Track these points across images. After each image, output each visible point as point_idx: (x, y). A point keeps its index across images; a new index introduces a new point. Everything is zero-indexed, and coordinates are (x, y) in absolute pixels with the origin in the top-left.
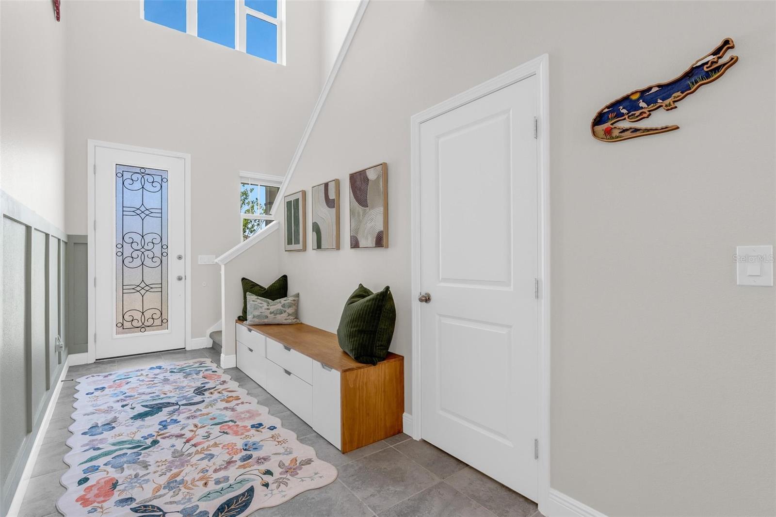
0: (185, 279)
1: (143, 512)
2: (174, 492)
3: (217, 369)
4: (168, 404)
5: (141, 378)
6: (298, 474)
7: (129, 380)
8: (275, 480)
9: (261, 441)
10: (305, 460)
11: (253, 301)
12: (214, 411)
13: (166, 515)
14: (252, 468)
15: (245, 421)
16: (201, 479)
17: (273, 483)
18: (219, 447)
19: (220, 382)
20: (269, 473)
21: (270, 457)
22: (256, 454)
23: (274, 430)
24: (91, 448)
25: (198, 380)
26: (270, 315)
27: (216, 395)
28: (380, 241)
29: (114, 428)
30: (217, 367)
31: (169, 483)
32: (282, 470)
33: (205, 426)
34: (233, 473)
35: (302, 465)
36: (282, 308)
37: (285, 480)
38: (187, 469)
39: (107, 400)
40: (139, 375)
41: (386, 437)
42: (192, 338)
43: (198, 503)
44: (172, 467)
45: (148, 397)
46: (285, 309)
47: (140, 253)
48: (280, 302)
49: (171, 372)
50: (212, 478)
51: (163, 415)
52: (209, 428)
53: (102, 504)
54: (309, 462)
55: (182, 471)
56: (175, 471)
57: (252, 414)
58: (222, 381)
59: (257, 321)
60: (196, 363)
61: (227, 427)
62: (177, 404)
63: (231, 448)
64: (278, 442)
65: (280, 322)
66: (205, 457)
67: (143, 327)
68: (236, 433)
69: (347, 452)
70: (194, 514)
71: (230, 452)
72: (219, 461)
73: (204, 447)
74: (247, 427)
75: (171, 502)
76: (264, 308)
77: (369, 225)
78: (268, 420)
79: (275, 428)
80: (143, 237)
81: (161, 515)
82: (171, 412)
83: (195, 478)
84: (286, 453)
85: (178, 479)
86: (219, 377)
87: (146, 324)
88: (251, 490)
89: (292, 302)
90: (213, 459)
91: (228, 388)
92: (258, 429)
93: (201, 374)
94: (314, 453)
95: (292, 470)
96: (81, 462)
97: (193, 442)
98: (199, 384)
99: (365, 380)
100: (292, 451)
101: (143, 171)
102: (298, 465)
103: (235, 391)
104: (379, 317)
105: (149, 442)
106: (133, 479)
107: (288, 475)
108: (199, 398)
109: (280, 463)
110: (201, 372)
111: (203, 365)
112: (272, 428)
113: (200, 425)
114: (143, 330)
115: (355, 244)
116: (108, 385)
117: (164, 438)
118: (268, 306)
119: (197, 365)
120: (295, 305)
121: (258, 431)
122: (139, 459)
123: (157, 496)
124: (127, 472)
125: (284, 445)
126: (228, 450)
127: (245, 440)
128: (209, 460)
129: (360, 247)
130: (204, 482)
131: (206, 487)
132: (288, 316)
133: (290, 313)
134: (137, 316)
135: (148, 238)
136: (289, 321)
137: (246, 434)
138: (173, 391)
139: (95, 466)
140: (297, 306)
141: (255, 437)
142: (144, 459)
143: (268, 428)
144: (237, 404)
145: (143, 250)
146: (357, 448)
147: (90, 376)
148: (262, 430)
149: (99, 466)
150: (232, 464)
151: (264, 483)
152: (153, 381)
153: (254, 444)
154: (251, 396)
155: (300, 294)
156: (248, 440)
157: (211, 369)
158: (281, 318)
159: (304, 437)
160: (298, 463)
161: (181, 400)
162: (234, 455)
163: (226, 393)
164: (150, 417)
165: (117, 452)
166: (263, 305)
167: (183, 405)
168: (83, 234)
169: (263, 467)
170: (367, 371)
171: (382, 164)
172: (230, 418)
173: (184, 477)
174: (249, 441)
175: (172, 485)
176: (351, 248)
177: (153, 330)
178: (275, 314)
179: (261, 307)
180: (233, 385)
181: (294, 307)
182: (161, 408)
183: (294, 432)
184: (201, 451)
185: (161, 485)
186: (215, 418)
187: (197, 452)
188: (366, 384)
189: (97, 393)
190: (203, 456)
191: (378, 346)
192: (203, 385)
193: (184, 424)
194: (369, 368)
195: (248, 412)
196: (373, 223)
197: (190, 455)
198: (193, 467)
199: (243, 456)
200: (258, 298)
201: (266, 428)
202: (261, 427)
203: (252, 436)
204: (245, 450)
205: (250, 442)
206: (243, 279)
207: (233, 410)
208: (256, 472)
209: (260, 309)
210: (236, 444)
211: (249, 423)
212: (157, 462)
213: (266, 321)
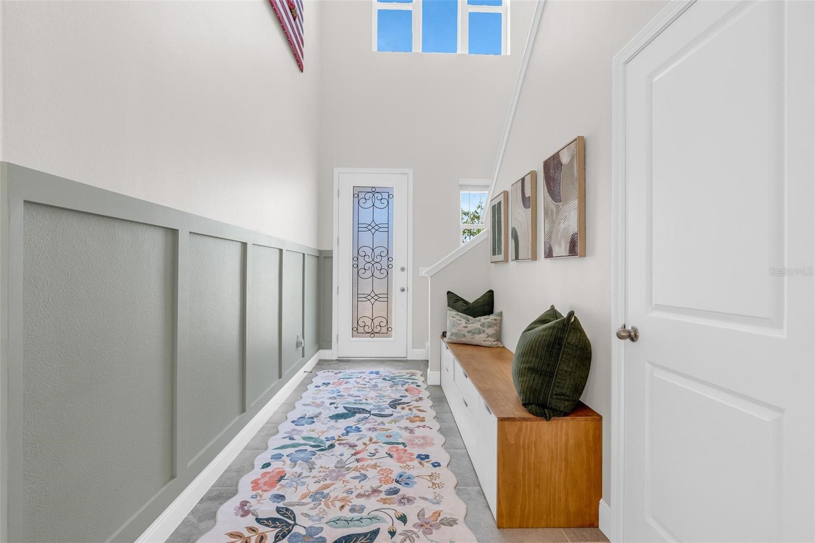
0: (407, 290)
1: (282, 515)
2: (314, 504)
3: (423, 384)
4: (364, 411)
5: (358, 380)
6: (431, 533)
7: (349, 380)
8: (404, 531)
9: (417, 476)
10: (450, 518)
11: (453, 317)
12: (394, 428)
13: (295, 526)
14: (392, 506)
15: (415, 448)
16: (343, 499)
17: (400, 534)
18: (376, 469)
19: (416, 398)
20: (403, 519)
21: (415, 499)
22: (404, 491)
23: (438, 467)
24: (287, 437)
25: (400, 391)
26: (467, 334)
27: (406, 411)
28: (575, 248)
29: (314, 422)
30: (423, 382)
31: (316, 493)
32: (418, 521)
33: (378, 442)
34: (371, 504)
35: (442, 524)
36: (480, 328)
37: (414, 536)
38: (339, 484)
39: (325, 395)
40: (359, 377)
41: (568, 526)
42: (413, 348)
43: (324, 526)
44: (328, 477)
45: (352, 400)
46: (484, 329)
47: (370, 265)
48: (480, 321)
49: (384, 379)
50: (351, 502)
51: (351, 422)
52: (379, 446)
53: (264, 493)
54: (452, 522)
55: (333, 484)
56: (328, 482)
57: (426, 442)
58: (419, 398)
59: (455, 339)
60: (408, 373)
61: (394, 449)
62: (370, 412)
63: (385, 476)
64: (433, 484)
65: (479, 344)
66: (359, 477)
67: (373, 333)
68: (399, 460)
69: (503, 528)
70: (315, 537)
71: (382, 479)
72: (367, 485)
73: (364, 465)
74: (414, 455)
75: (306, 514)
76: (462, 325)
77: (562, 226)
78: (438, 453)
79: (439, 465)
80: (373, 250)
81: (291, 524)
82: (360, 420)
83: (338, 496)
84: (433, 501)
85: (326, 491)
86: (420, 392)
87: (375, 330)
88: (375, 533)
89: (493, 321)
90: (364, 481)
91: (419, 407)
92: (422, 461)
93: (406, 386)
94: (463, 513)
95: (428, 526)
96: (276, 447)
97: (358, 456)
98: (397, 396)
99: (533, 439)
100: (441, 501)
101: (373, 190)
102: (438, 522)
103: (425, 411)
104: (558, 354)
105: (328, 443)
106: (296, 478)
107: (421, 530)
108: (389, 411)
109: (421, 511)
110: (407, 384)
111: (413, 377)
112: (436, 464)
113: (374, 440)
114: (372, 335)
115: (549, 254)
116: (333, 381)
117: (340, 444)
118: (466, 323)
119: (407, 376)
120: (496, 325)
121: (421, 463)
122: (311, 458)
123: (301, 502)
124: (297, 469)
125: (437, 490)
126: (382, 476)
127: (403, 470)
128: (360, 482)
129: (554, 256)
130: (342, 504)
131: (341, 511)
132: (488, 337)
133: (490, 334)
134: (368, 322)
135: (377, 252)
136: (488, 343)
137: (408, 463)
138: (375, 398)
139: (281, 454)
140: (500, 327)
141: (416, 469)
142: (315, 461)
143: (432, 464)
144: (418, 427)
145: (373, 262)
146: (520, 527)
147: (327, 371)
148: (425, 464)
149: (283, 456)
150: (376, 494)
151: (392, 531)
152: (365, 385)
153: (409, 478)
154: (437, 421)
155: (503, 313)
156: (407, 470)
157: (417, 383)
158: (479, 339)
159: (464, 487)
160: (439, 519)
161: (374, 409)
162: (384, 485)
163: (415, 412)
164: (342, 420)
165: (302, 446)
166: (461, 322)
167: (373, 415)
168: (329, 249)
169: (401, 510)
170: (537, 425)
171: (576, 140)
172: (404, 440)
173: (331, 492)
174: (406, 473)
175: (319, 496)
176: (545, 257)
177: (380, 337)
178: (474, 333)
179: (459, 324)
180: (427, 404)
181: (495, 327)
182: (356, 413)
183: (456, 477)
184: (360, 468)
185: (310, 492)
186: (391, 436)
187: (356, 469)
188: (535, 443)
189: (322, 388)
190: (358, 474)
191: (556, 395)
192: (400, 398)
193: (363, 435)
194: (540, 422)
195: (424, 438)
196: (566, 224)
197: (348, 469)
198: (343, 483)
199: (391, 488)
200: (458, 314)
201: (431, 462)
202: (426, 460)
203: (412, 467)
204: (397, 482)
205: (406, 475)
206: (449, 293)
207: (412, 431)
208: (392, 513)
209: (458, 326)
210: (392, 471)
211: (416, 451)
212: (321, 467)
213: (464, 340)
